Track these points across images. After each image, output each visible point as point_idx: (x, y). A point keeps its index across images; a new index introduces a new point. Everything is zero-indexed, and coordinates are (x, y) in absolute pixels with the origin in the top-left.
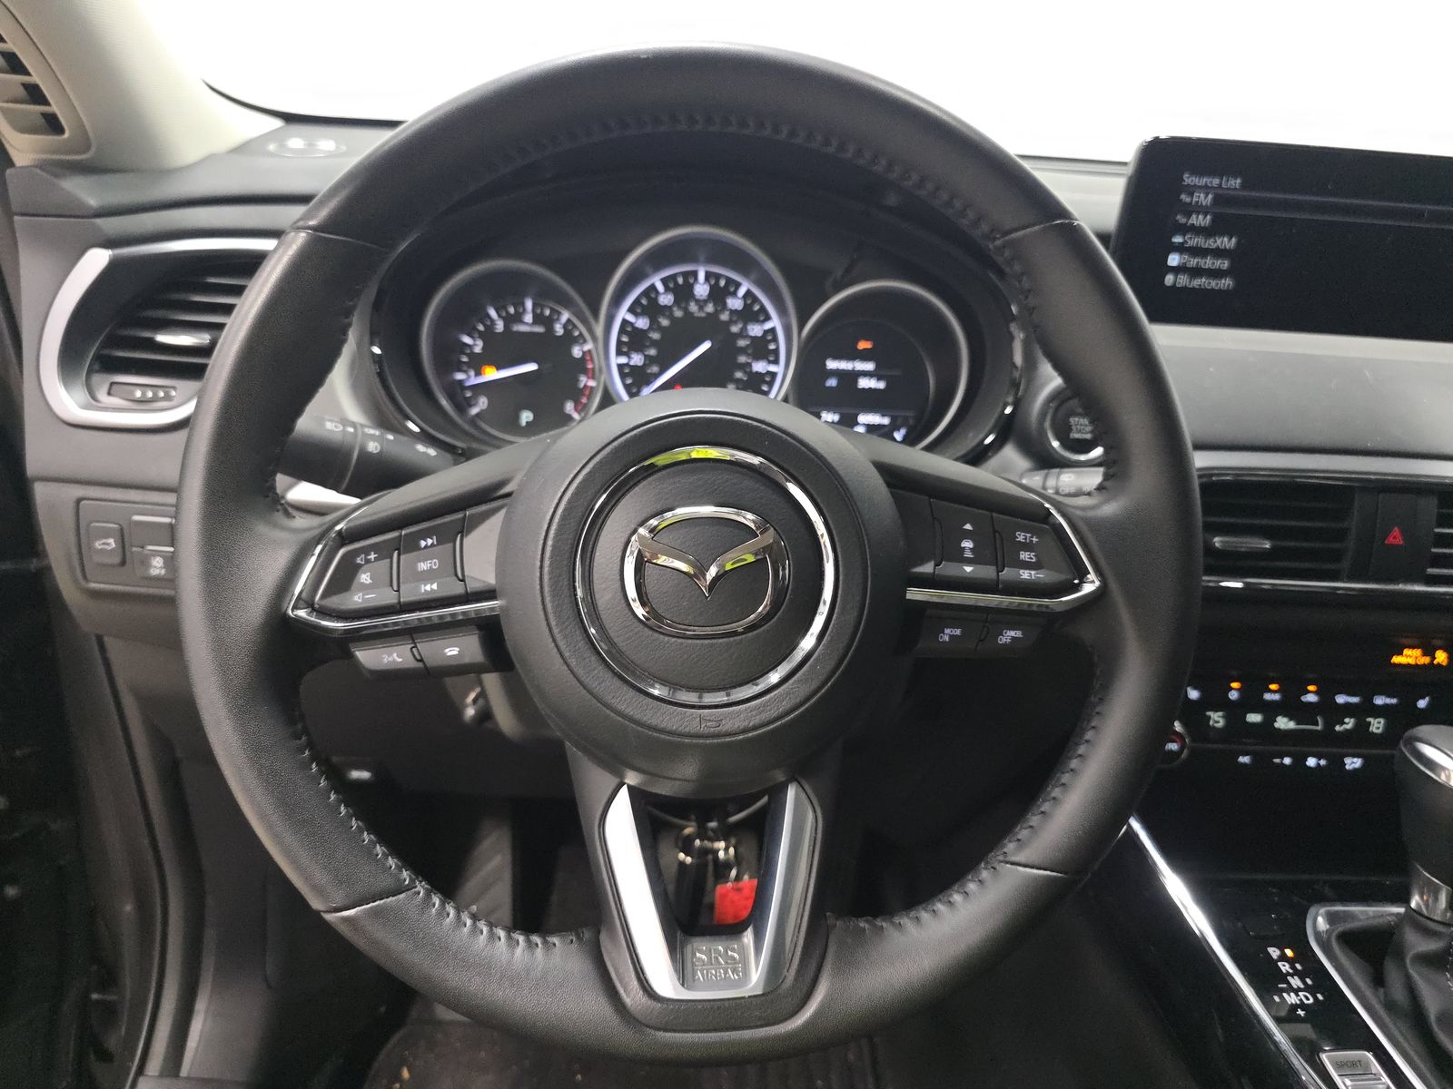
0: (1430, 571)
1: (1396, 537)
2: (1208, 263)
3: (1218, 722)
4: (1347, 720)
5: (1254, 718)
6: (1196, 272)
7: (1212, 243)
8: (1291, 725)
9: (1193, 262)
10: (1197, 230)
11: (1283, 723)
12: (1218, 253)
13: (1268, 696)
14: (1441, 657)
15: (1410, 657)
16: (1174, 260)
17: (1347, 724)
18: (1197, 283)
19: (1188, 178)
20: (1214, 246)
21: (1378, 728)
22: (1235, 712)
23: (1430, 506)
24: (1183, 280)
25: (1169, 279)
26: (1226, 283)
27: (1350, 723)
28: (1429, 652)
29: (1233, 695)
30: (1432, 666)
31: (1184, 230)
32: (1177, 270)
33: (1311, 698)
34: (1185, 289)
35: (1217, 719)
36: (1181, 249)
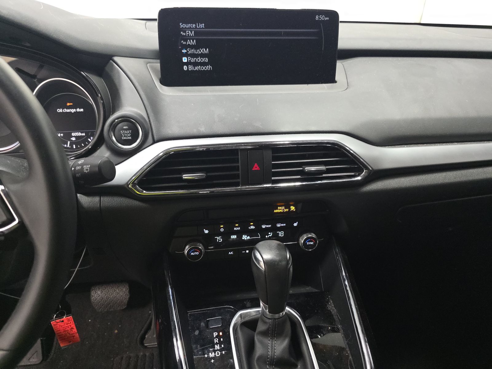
0: (273, 178)
1: (256, 167)
2: (199, 60)
3: (220, 240)
4: (270, 233)
5: (234, 237)
6: (195, 64)
7: (199, 52)
8: (249, 238)
9: (193, 60)
10: (192, 47)
11: (245, 237)
12: (202, 55)
13: (235, 229)
14: (293, 208)
15: (281, 209)
16: (185, 60)
17: (270, 235)
18: (197, 68)
19: (182, 25)
20: (200, 53)
21: (282, 235)
22: (225, 236)
23: (269, 154)
24: (191, 68)
25: (185, 68)
26: (209, 67)
27: (271, 234)
28: (288, 206)
29: (222, 230)
30: (290, 212)
31: (186, 47)
32: (187, 64)
33: (252, 227)
34: (192, 71)
35: (219, 239)
36: (186, 55)
